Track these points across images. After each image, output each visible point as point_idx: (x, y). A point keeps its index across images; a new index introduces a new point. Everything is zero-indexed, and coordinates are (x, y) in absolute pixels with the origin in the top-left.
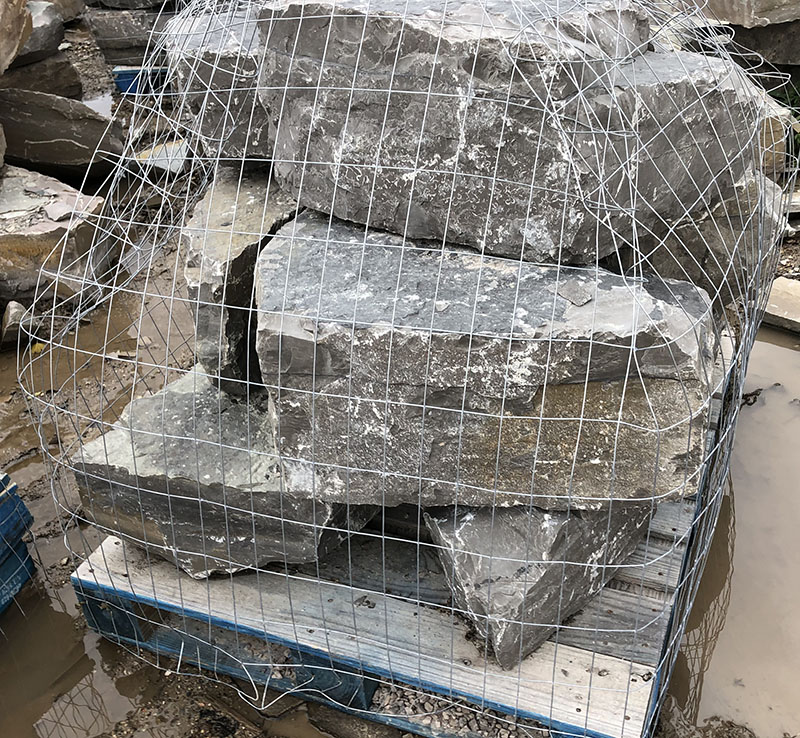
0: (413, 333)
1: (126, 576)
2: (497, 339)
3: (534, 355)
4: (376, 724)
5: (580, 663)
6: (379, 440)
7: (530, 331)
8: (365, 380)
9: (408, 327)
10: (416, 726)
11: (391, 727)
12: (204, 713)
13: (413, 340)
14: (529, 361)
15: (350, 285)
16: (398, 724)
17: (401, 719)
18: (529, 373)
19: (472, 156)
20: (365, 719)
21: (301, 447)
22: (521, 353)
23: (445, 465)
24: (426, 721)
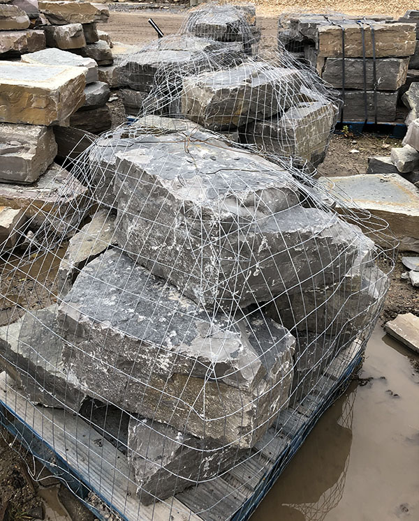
0: (118, 332)
1: (5, 392)
2: (154, 346)
3: (170, 358)
4: (85, 508)
5: (182, 515)
6: (103, 373)
7: (170, 346)
8: (98, 345)
9: (117, 328)
10: (102, 516)
11: (91, 512)
12: (15, 472)
13: (118, 335)
14: (168, 360)
15: (109, 295)
16: (95, 512)
17: (97, 511)
18: (168, 366)
19: (178, 249)
20: (81, 503)
21: (72, 364)
22: (164, 356)
23: (132, 394)
24: (107, 516)
